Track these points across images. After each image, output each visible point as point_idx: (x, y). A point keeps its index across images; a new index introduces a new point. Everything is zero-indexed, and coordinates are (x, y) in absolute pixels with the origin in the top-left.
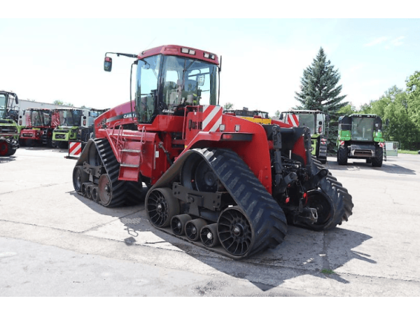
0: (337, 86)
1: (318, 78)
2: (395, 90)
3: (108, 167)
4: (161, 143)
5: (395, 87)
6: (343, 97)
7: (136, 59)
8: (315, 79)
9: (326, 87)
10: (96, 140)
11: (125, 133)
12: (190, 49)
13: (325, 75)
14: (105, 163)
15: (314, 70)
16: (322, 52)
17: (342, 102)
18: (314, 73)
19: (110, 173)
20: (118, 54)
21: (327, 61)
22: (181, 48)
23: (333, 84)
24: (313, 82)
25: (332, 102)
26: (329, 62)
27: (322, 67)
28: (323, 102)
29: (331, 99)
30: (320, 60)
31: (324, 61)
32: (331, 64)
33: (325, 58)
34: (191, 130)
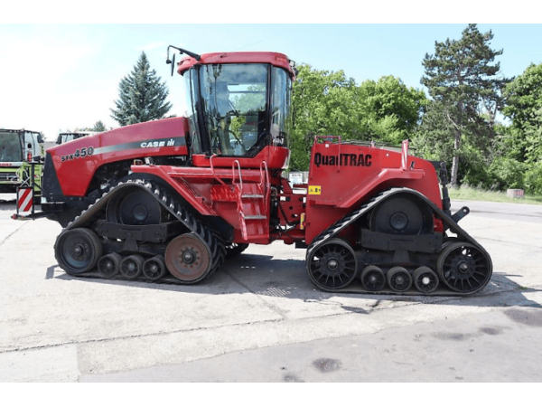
1: (142, 92)
8: (138, 93)
16: (144, 58)
20: (182, 51)
21: (150, 70)
26: (154, 72)
27: (145, 77)
30: (143, 68)
31: (147, 69)
32: (157, 75)
33: (149, 66)
34: (321, 165)
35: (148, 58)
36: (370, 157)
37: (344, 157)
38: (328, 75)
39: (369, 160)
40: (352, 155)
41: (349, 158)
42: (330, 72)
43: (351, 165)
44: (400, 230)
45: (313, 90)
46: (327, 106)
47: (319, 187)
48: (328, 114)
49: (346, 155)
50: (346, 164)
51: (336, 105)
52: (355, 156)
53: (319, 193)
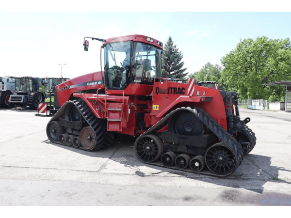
0: (181, 62)
1: (168, 57)
2: (209, 65)
3: (90, 122)
4: (132, 103)
5: (209, 63)
6: (185, 69)
7: (104, 43)
8: (167, 58)
9: (173, 63)
10: (75, 102)
11: (100, 97)
12: (151, 39)
13: (173, 55)
14: (87, 118)
15: (166, 52)
16: (170, 39)
17: (184, 73)
18: (166, 54)
19: (92, 126)
20: (93, 39)
21: (174, 45)
22: (146, 38)
23: (178, 61)
24: (165, 59)
25: (177, 72)
26: (175, 46)
27: (171, 49)
28: (171, 73)
29: (176, 71)
30: (169, 45)
31: (172, 45)
32: (177, 48)
33: (172, 43)
34: (159, 94)
35: (172, 40)
36: (184, 89)
37: (170, 89)
38: (279, 41)
39: (183, 91)
40: (174, 88)
41: (173, 89)
42: (280, 40)
43: (174, 93)
44: (189, 132)
45: (268, 51)
46: (276, 60)
47: (158, 106)
48: (276, 65)
49: (171, 88)
50: (171, 93)
51: (282, 60)
52: (176, 88)
53: (158, 109)
